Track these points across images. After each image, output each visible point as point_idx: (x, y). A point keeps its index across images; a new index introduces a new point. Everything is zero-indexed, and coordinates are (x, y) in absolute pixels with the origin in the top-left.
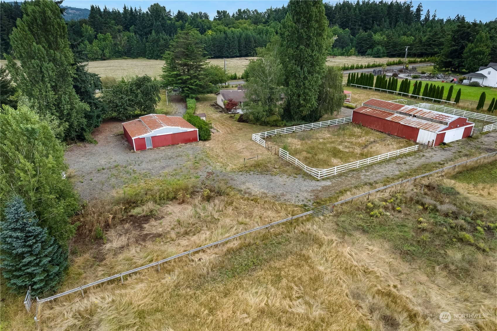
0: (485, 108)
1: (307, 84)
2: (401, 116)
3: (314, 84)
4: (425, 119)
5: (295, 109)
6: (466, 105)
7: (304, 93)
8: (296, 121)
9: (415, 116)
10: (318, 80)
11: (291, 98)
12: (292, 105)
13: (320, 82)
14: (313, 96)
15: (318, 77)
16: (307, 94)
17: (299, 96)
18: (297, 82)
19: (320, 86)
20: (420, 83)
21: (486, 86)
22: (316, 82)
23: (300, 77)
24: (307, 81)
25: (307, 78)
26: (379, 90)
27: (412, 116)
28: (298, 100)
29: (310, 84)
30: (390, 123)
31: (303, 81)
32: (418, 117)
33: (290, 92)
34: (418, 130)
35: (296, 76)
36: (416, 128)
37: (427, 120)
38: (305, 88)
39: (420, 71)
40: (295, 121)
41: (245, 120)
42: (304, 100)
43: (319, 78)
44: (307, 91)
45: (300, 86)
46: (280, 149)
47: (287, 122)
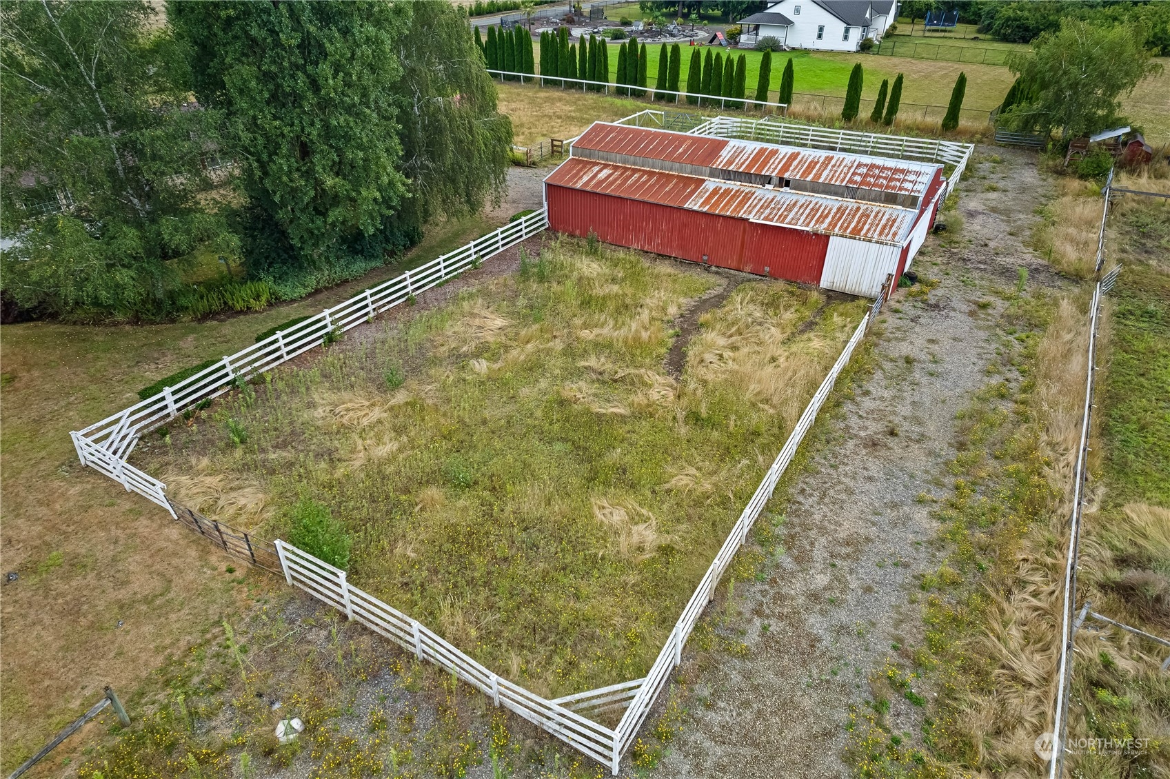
0: (865, 113)
1: (332, 84)
2: (734, 185)
3: (368, 79)
4: (828, 189)
5: (304, 218)
6: (815, 108)
7: (328, 132)
8: (325, 267)
9: (787, 183)
10: (379, 56)
11: (263, 165)
12: (283, 204)
13: (395, 66)
14: (380, 145)
15: (378, 42)
16: (347, 138)
17: (305, 151)
18: (267, 77)
19: (395, 88)
20: (676, 49)
21: (793, 49)
22: (373, 69)
23: (277, 44)
24: (325, 68)
25: (321, 46)
26: (556, 84)
27: (775, 181)
28: (308, 174)
29: (348, 84)
30: (703, 222)
31: (302, 68)
32: (800, 186)
33: (245, 137)
34: (822, 241)
35: (254, 40)
36: (816, 234)
37: (836, 194)
38: (325, 105)
39: (618, 20)
40: (320, 269)
41: (28, 311)
42: (338, 169)
43: (387, 48)
44: (339, 120)
45: (297, 99)
46: (277, 542)
47: (280, 278)
